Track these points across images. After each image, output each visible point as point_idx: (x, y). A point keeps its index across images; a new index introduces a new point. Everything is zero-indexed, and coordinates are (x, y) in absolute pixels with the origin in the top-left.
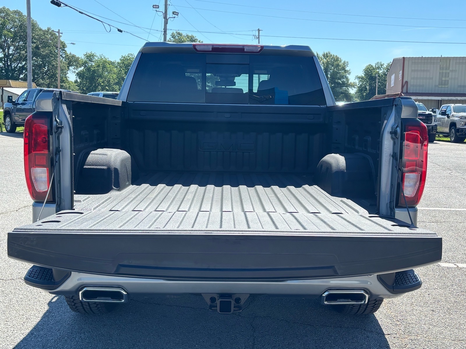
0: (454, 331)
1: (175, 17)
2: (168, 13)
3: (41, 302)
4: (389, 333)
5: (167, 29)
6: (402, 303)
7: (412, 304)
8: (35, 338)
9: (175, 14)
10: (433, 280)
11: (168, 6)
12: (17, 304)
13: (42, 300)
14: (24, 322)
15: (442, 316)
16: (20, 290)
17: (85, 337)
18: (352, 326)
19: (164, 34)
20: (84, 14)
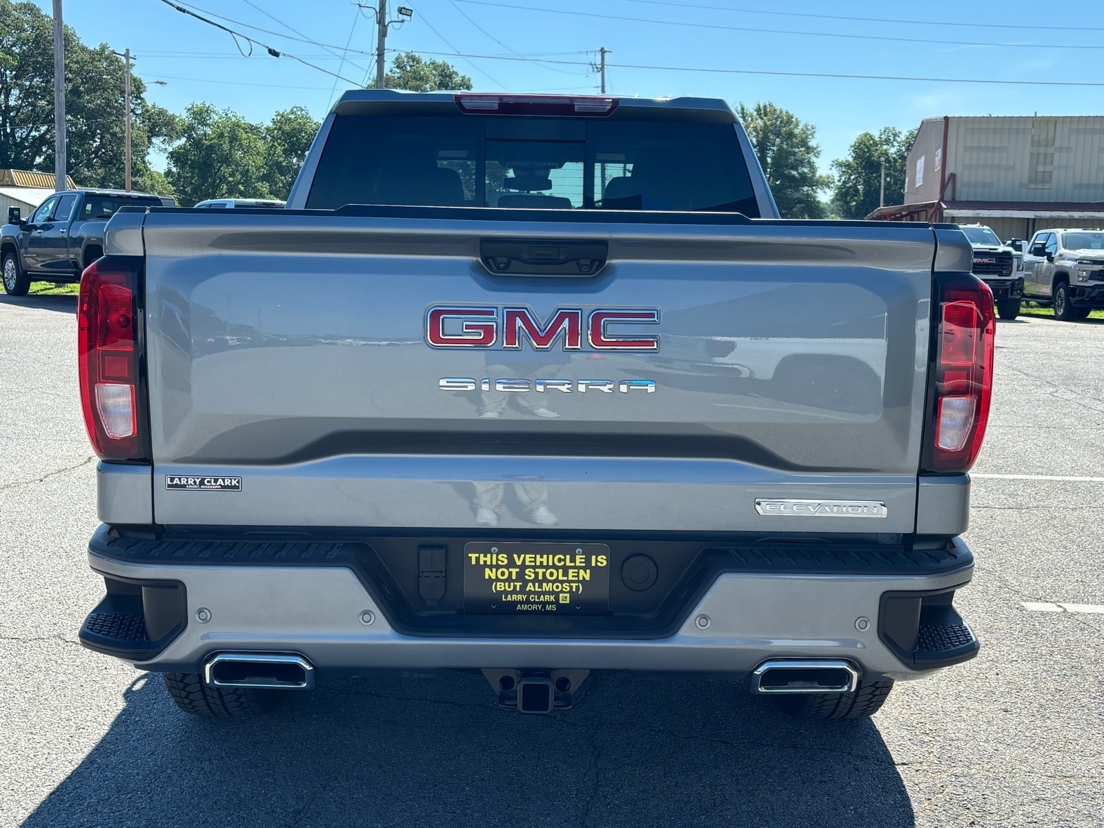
0: (1054, 757)
1: (403, 21)
2: (387, 11)
3: (108, 690)
4: (904, 762)
5: (386, 48)
6: (936, 694)
7: (958, 696)
8: (100, 771)
9: (403, 14)
10: (1008, 642)
12: (53, 693)
13: (110, 685)
14: (71, 735)
15: (1027, 721)
16: (59, 662)
17: (213, 768)
18: (821, 744)
19: (377, 61)
20: (188, 12)
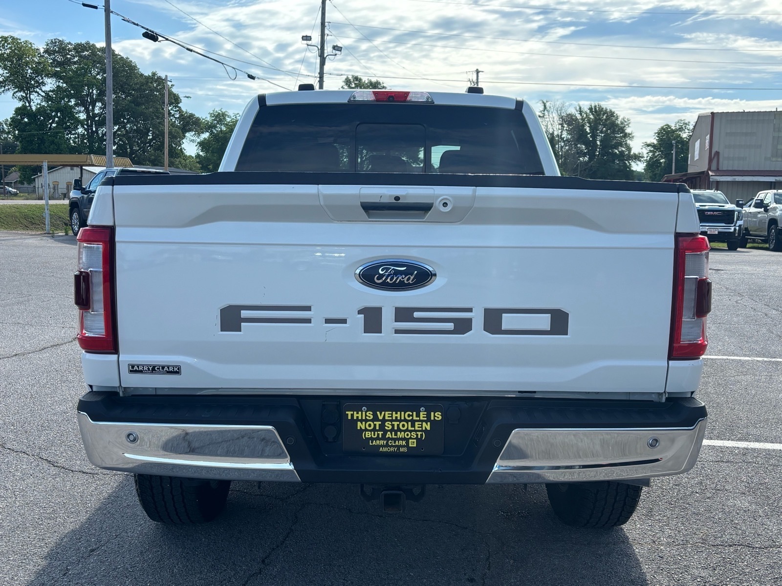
1: (336, 55)
2: (326, 48)
5: (325, 72)
9: (336, 50)
11: (326, 37)
19: (319, 81)
20: (194, 51)
